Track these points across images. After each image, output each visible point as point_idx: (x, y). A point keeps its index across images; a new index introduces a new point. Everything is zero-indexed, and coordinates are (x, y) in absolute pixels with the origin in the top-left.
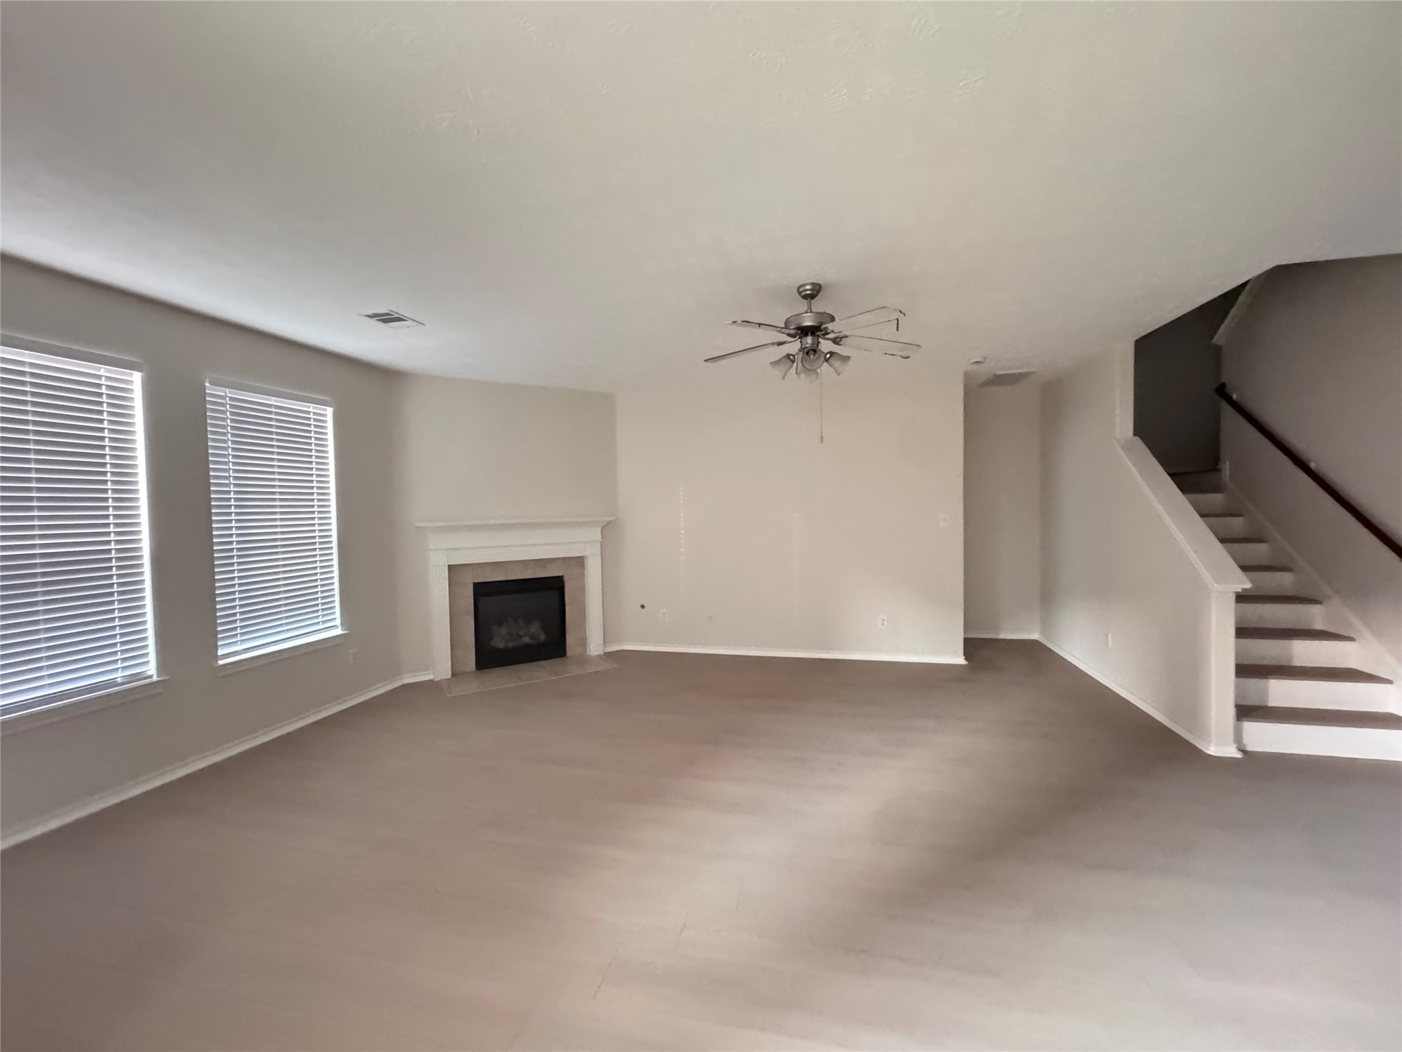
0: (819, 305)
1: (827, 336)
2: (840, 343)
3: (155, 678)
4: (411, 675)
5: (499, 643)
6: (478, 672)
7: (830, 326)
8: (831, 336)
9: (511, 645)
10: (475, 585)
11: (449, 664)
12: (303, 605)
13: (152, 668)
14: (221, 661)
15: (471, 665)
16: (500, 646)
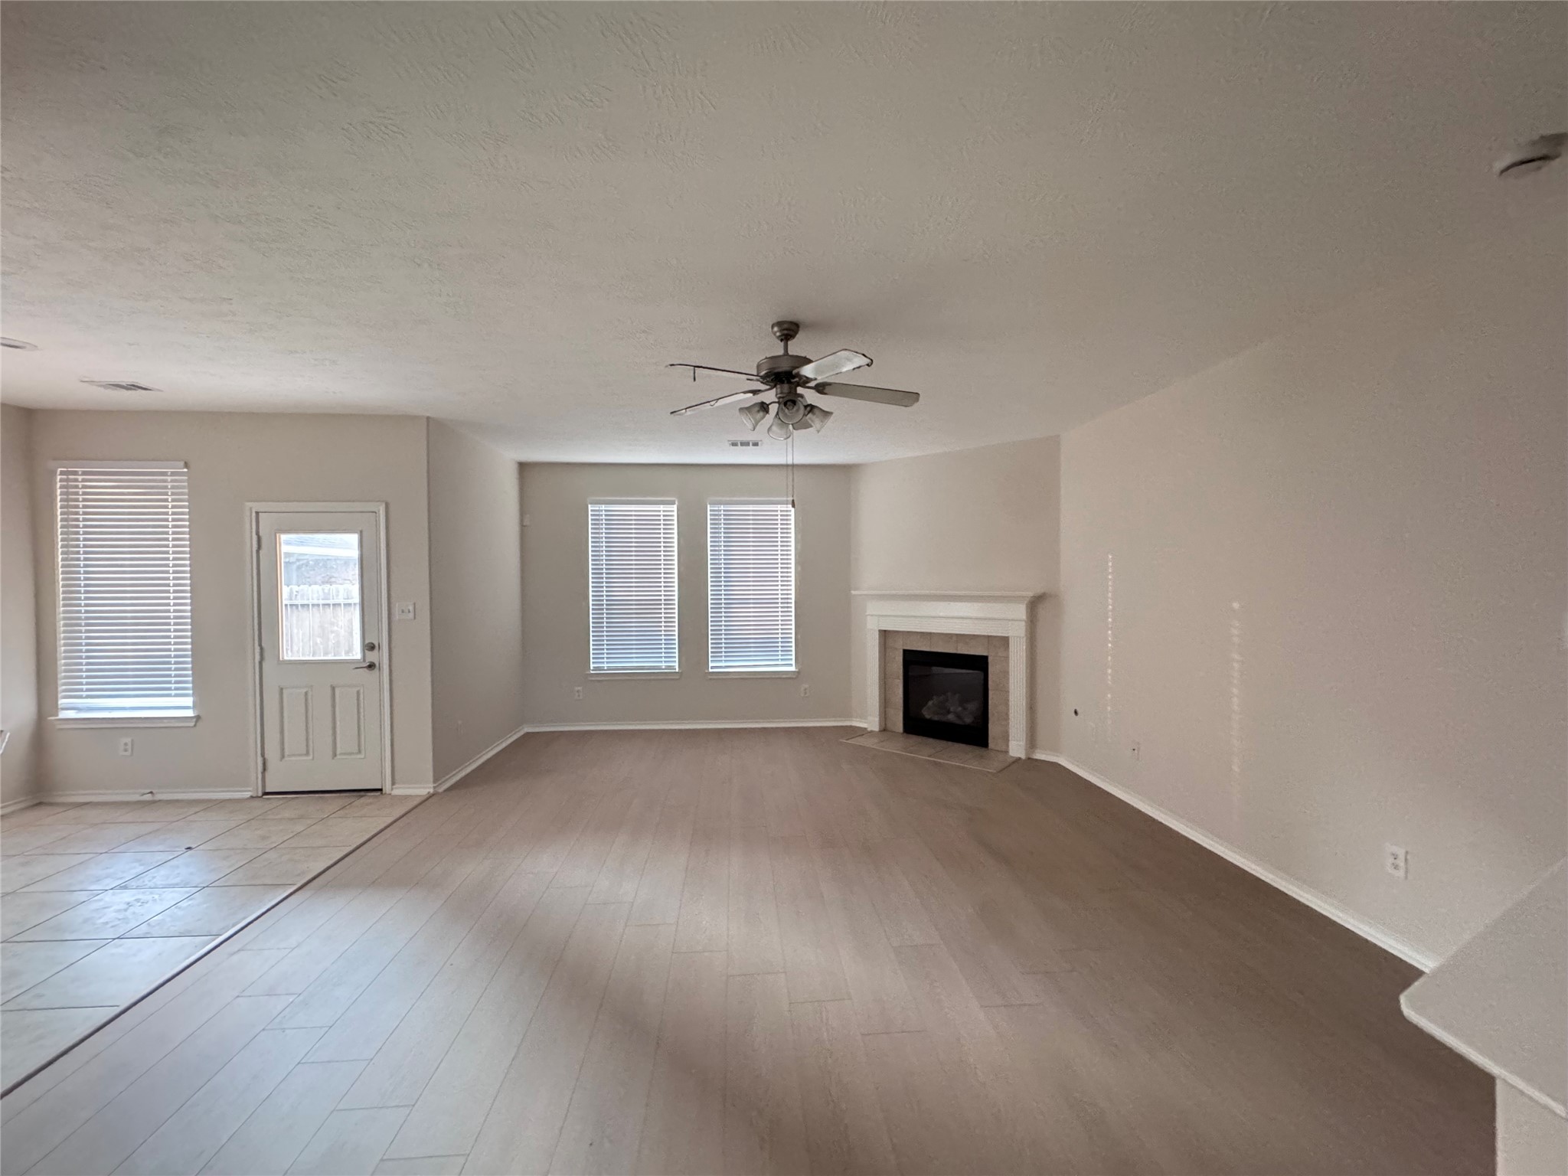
0: (796, 348)
1: (807, 385)
2: (825, 391)
3: (677, 670)
4: (834, 719)
5: (928, 713)
6: (905, 734)
7: (807, 371)
8: (812, 384)
9: (936, 718)
10: (905, 651)
11: (877, 719)
12: (767, 645)
13: (676, 665)
14: (710, 670)
15: (899, 726)
16: (928, 717)
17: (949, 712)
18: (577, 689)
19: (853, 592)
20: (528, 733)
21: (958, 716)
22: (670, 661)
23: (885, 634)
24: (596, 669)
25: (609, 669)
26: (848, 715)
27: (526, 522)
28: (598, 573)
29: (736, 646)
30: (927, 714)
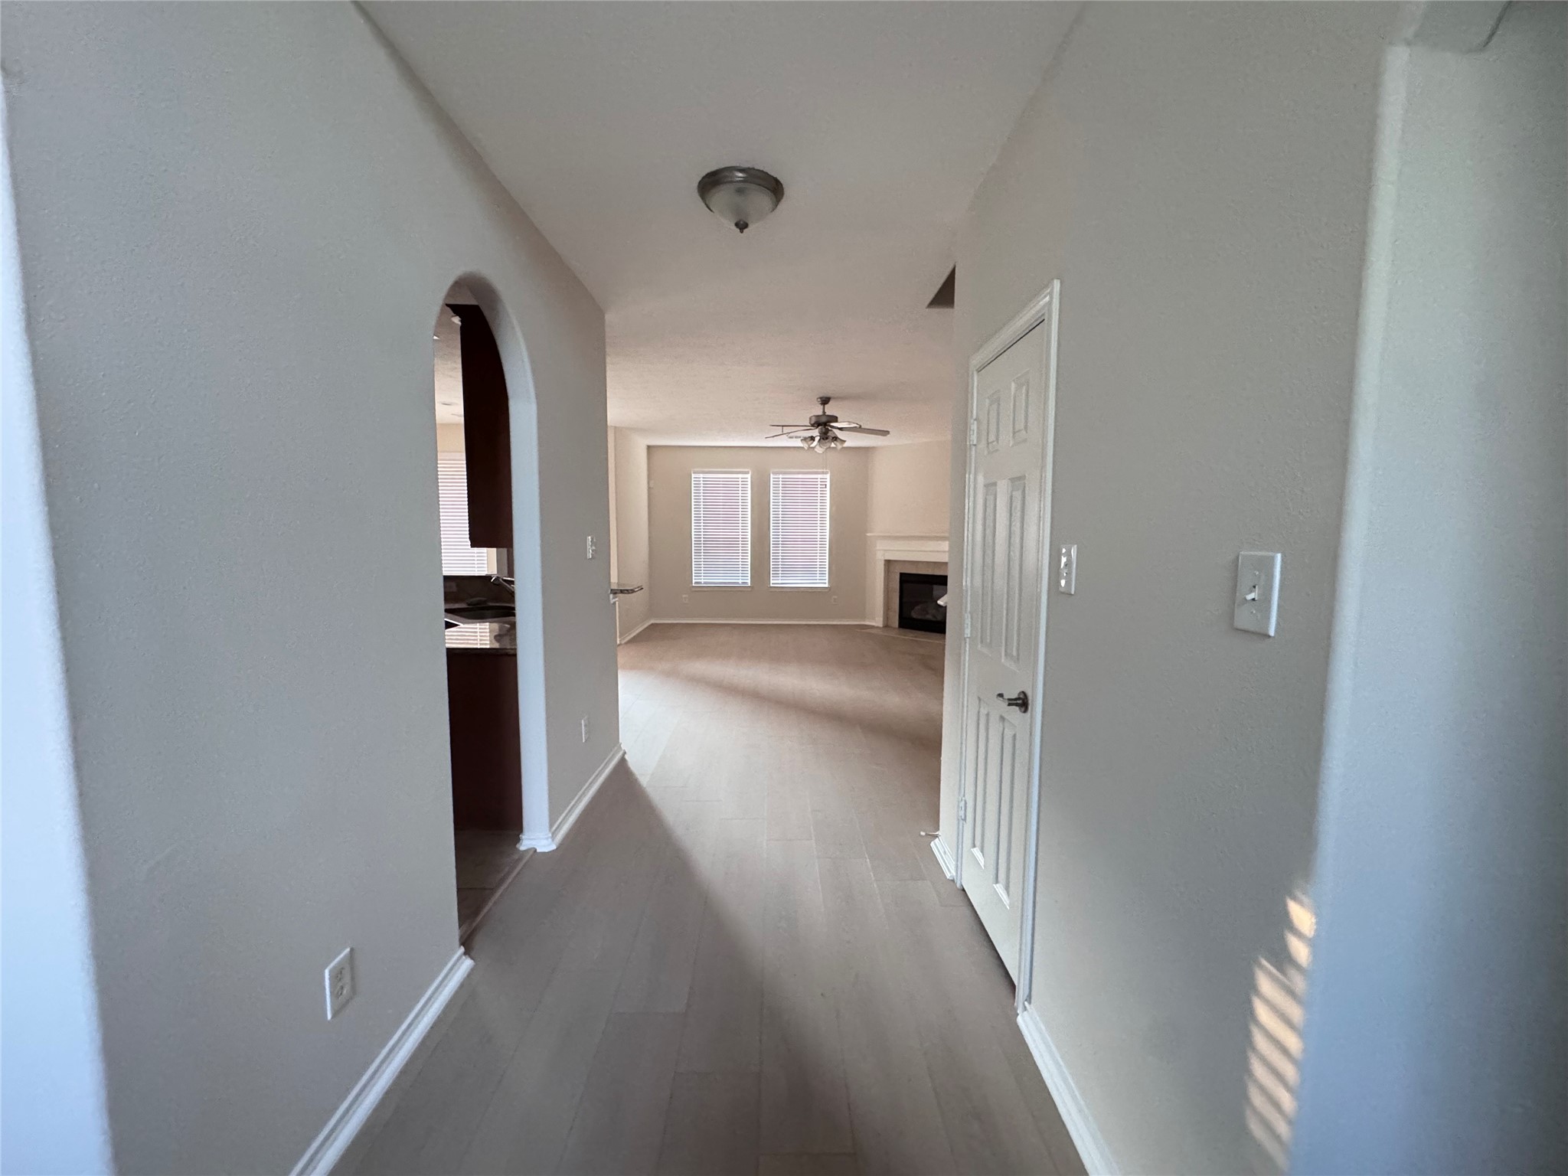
3: (749, 585)
5: (910, 614)
6: (898, 628)
9: (920, 617)
10: (901, 574)
11: (882, 619)
12: (809, 570)
13: (749, 581)
14: (771, 585)
15: (896, 624)
16: (914, 617)
17: (927, 613)
18: (684, 596)
19: (868, 534)
20: (652, 624)
21: (934, 616)
22: (744, 578)
23: (888, 563)
24: (696, 583)
25: (705, 583)
26: (864, 618)
27: (651, 486)
28: (698, 520)
29: (788, 570)
30: (914, 615)
